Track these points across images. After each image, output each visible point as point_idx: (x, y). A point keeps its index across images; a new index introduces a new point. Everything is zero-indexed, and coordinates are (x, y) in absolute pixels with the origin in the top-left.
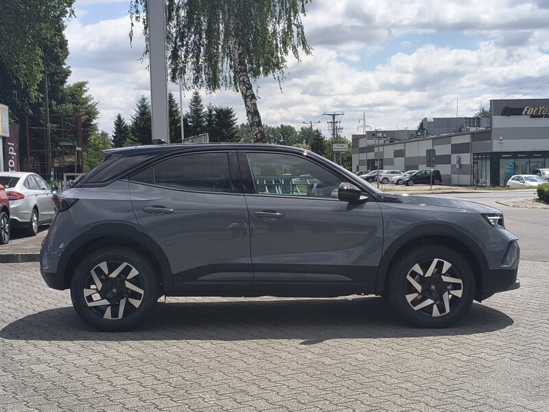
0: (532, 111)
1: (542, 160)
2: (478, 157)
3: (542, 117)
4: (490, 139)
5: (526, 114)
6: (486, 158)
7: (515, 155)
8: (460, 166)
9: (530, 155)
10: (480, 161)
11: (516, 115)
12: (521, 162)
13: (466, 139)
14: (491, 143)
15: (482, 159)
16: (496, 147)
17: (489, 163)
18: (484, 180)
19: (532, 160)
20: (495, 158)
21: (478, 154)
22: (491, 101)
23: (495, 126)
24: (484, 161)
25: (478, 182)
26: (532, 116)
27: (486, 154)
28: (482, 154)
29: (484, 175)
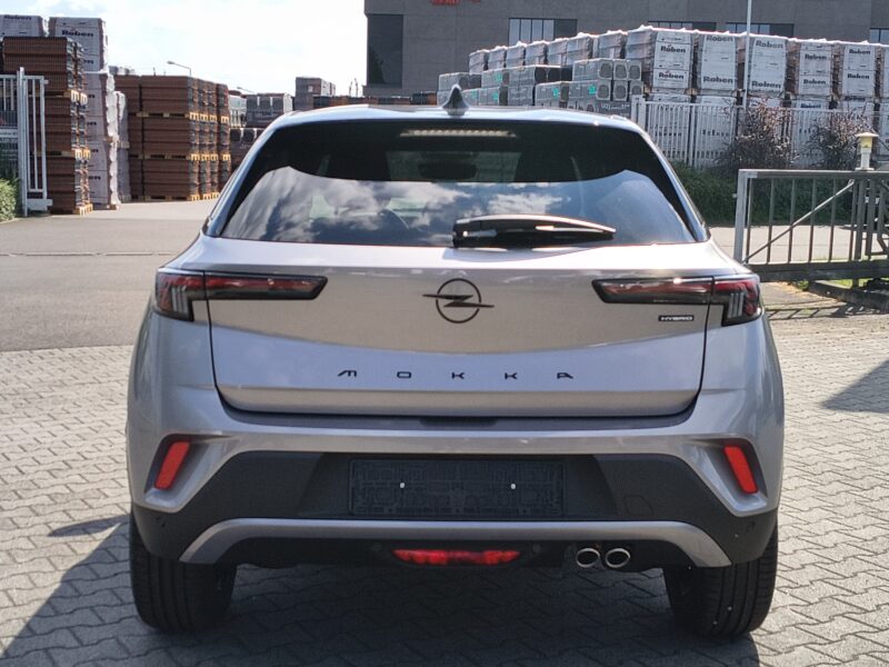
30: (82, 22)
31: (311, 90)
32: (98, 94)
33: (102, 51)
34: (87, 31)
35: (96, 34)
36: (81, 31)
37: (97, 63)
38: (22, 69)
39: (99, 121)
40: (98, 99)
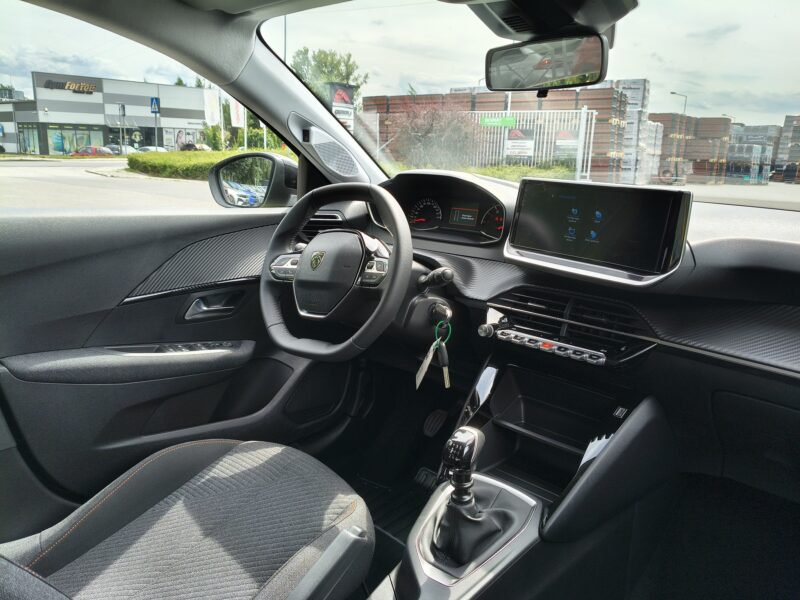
0: (74, 86)
1: (87, 132)
2: (23, 127)
3: (83, 92)
4: (35, 109)
5: (69, 89)
6: (32, 128)
7: (61, 126)
8: (4, 134)
9: (76, 127)
10: (26, 131)
11: (59, 88)
12: (68, 134)
13: (9, 108)
14: (37, 114)
15: (28, 128)
16: (43, 117)
17: (36, 133)
18: (32, 148)
19: (78, 132)
20: (43, 129)
21: (23, 124)
22: (33, 73)
23: (39, 97)
24: (30, 131)
25: (26, 150)
26: (75, 91)
27: (32, 124)
28: (28, 124)
29: (31, 144)
30: (635, 82)
31: (795, 123)
32: (636, 122)
33: (644, 98)
34: (636, 86)
35: (642, 87)
36: (632, 86)
37: (640, 104)
38: (586, 107)
39: (635, 138)
40: (636, 125)
